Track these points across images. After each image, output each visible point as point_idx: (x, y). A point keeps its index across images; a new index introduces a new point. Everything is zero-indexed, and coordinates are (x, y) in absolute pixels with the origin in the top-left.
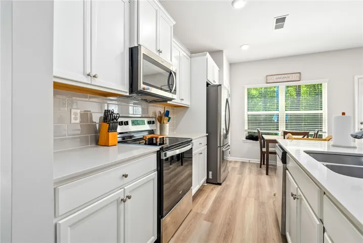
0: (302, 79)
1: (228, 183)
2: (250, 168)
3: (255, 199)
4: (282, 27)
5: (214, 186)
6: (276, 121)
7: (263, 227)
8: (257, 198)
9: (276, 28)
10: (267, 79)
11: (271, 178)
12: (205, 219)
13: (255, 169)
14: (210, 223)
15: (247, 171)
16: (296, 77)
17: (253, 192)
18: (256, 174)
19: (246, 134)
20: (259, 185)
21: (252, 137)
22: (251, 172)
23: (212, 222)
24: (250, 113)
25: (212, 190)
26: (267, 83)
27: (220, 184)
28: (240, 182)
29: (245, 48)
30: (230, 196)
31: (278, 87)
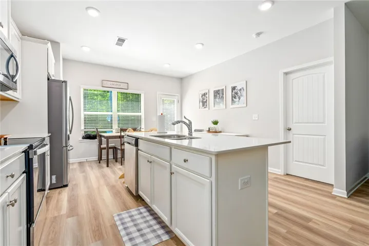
0: (129, 87)
1: (74, 183)
2: (89, 166)
3: (107, 186)
4: (121, 45)
5: (59, 190)
6: (109, 121)
7: (120, 199)
8: (108, 185)
9: (117, 44)
10: (102, 83)
11: (112, 168)
12: (68, 217)
13: (95, 166)
14: (75, 218)
15: (88, 168)
16: (125, 86)
17: (102, 182)
18: (97, 168)
19: (83, 134)
20: (104, 176)
21: (89, 137)
22: (92, 169)
23: (77, 215)
24: (86, 113)
25: (59, 193)
26: (103, 87)
27: (66, 186)
28: (86, 179)
29: (86, 49)
30: (82, 191)
31: (111, 92)
